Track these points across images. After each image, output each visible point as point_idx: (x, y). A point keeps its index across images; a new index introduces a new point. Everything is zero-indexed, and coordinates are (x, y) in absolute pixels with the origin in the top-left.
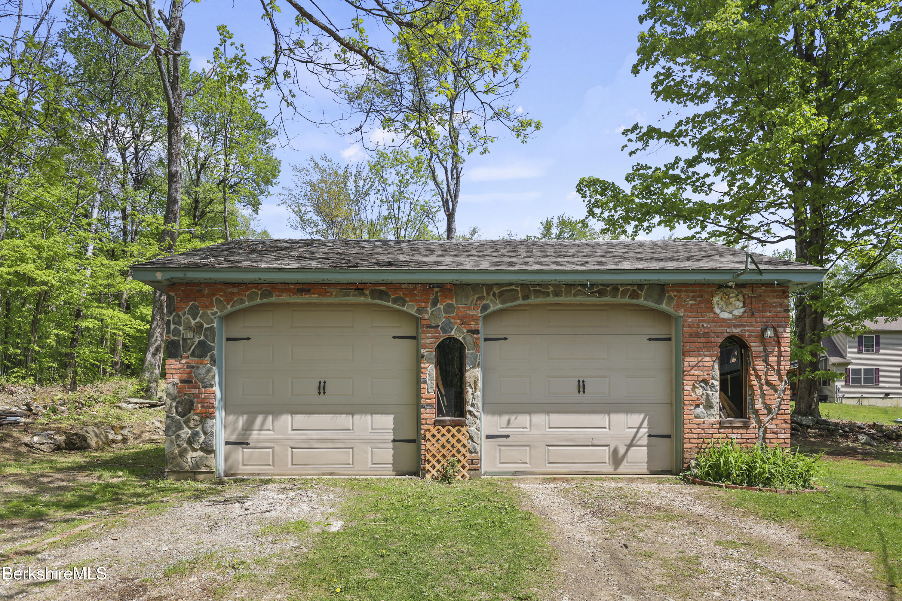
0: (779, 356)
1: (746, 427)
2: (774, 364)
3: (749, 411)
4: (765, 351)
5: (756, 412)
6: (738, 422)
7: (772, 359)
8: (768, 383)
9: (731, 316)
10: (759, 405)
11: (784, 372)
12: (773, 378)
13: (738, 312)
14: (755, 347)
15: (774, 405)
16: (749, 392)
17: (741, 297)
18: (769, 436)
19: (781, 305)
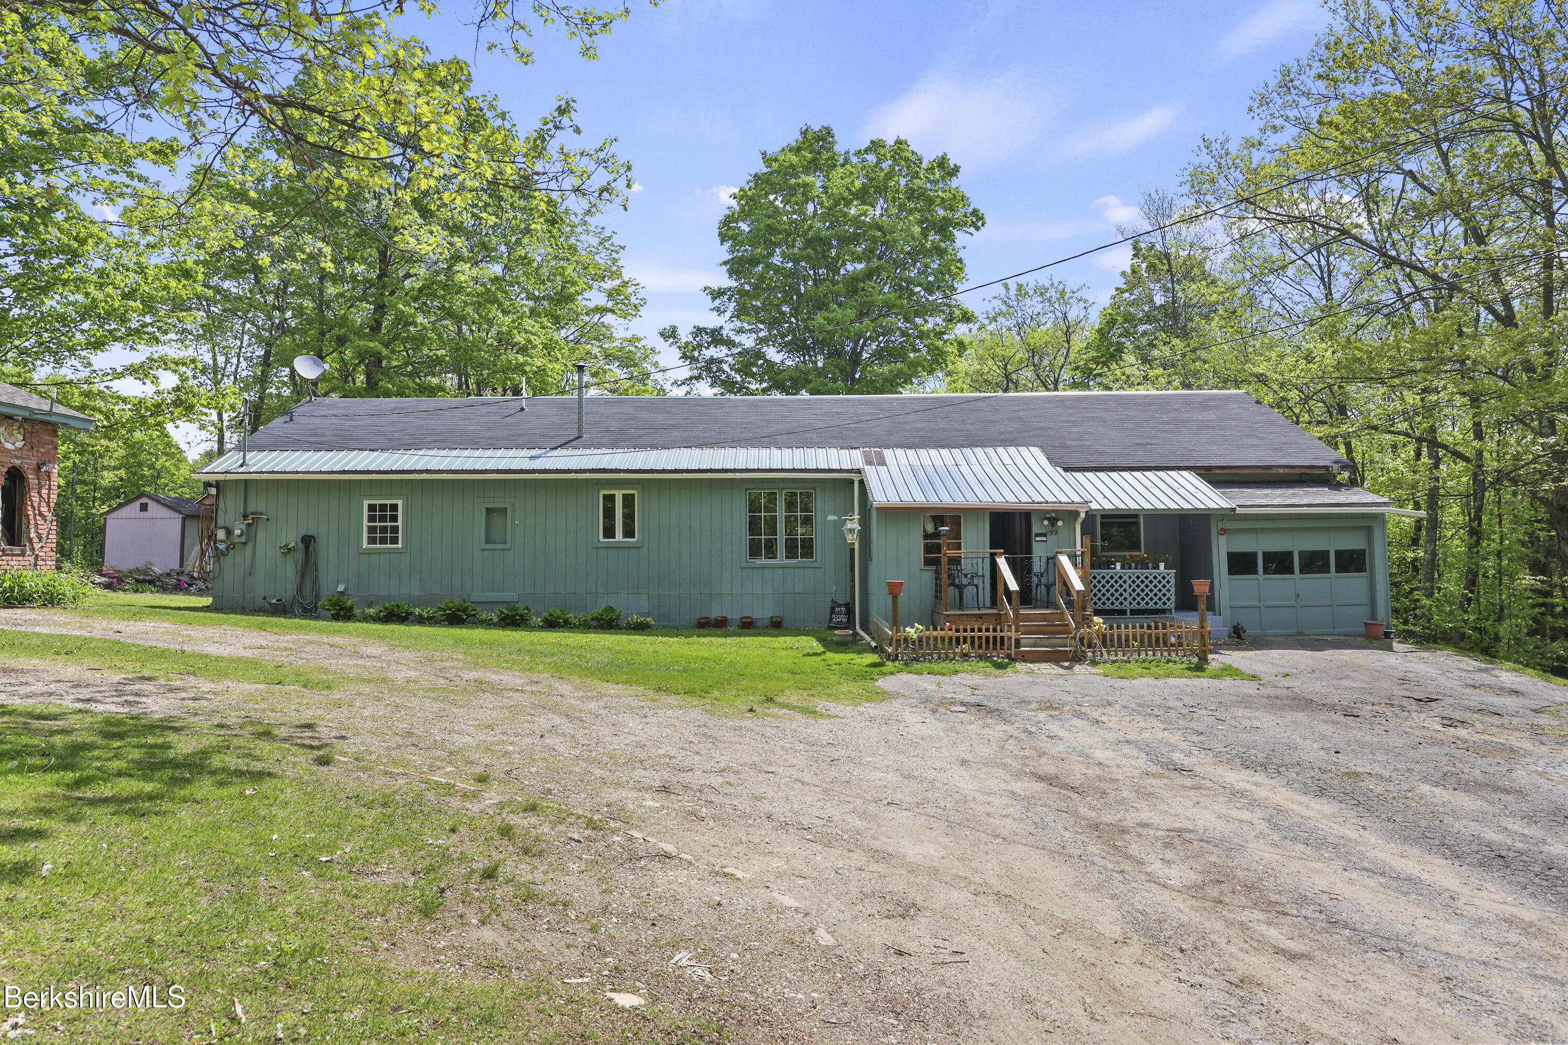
0: (50, 489)
1: (23, 554)
2: (45, 496)
3: (24, 541)
4: (39, 484)
5: (30, 540)
6: (17, 550)
7: (44, 491)
8: (41, 514)
9: (13, 447)
10: (33, 535)
11: (52, 505)
12: (44, 509)
13: (19, 444)
14: (32, 479)
15: (44, 533)
16: (24, 521)
17: (22, 430)
18: (39, 563)
19: (52, 443)
